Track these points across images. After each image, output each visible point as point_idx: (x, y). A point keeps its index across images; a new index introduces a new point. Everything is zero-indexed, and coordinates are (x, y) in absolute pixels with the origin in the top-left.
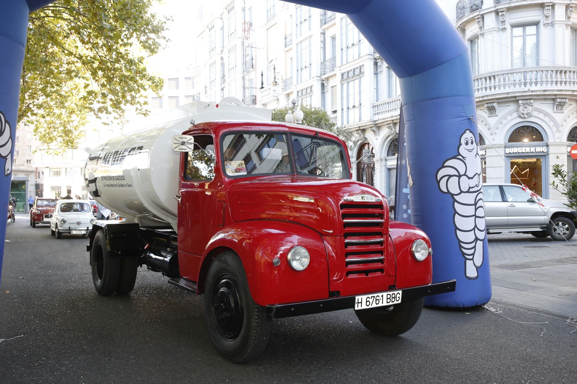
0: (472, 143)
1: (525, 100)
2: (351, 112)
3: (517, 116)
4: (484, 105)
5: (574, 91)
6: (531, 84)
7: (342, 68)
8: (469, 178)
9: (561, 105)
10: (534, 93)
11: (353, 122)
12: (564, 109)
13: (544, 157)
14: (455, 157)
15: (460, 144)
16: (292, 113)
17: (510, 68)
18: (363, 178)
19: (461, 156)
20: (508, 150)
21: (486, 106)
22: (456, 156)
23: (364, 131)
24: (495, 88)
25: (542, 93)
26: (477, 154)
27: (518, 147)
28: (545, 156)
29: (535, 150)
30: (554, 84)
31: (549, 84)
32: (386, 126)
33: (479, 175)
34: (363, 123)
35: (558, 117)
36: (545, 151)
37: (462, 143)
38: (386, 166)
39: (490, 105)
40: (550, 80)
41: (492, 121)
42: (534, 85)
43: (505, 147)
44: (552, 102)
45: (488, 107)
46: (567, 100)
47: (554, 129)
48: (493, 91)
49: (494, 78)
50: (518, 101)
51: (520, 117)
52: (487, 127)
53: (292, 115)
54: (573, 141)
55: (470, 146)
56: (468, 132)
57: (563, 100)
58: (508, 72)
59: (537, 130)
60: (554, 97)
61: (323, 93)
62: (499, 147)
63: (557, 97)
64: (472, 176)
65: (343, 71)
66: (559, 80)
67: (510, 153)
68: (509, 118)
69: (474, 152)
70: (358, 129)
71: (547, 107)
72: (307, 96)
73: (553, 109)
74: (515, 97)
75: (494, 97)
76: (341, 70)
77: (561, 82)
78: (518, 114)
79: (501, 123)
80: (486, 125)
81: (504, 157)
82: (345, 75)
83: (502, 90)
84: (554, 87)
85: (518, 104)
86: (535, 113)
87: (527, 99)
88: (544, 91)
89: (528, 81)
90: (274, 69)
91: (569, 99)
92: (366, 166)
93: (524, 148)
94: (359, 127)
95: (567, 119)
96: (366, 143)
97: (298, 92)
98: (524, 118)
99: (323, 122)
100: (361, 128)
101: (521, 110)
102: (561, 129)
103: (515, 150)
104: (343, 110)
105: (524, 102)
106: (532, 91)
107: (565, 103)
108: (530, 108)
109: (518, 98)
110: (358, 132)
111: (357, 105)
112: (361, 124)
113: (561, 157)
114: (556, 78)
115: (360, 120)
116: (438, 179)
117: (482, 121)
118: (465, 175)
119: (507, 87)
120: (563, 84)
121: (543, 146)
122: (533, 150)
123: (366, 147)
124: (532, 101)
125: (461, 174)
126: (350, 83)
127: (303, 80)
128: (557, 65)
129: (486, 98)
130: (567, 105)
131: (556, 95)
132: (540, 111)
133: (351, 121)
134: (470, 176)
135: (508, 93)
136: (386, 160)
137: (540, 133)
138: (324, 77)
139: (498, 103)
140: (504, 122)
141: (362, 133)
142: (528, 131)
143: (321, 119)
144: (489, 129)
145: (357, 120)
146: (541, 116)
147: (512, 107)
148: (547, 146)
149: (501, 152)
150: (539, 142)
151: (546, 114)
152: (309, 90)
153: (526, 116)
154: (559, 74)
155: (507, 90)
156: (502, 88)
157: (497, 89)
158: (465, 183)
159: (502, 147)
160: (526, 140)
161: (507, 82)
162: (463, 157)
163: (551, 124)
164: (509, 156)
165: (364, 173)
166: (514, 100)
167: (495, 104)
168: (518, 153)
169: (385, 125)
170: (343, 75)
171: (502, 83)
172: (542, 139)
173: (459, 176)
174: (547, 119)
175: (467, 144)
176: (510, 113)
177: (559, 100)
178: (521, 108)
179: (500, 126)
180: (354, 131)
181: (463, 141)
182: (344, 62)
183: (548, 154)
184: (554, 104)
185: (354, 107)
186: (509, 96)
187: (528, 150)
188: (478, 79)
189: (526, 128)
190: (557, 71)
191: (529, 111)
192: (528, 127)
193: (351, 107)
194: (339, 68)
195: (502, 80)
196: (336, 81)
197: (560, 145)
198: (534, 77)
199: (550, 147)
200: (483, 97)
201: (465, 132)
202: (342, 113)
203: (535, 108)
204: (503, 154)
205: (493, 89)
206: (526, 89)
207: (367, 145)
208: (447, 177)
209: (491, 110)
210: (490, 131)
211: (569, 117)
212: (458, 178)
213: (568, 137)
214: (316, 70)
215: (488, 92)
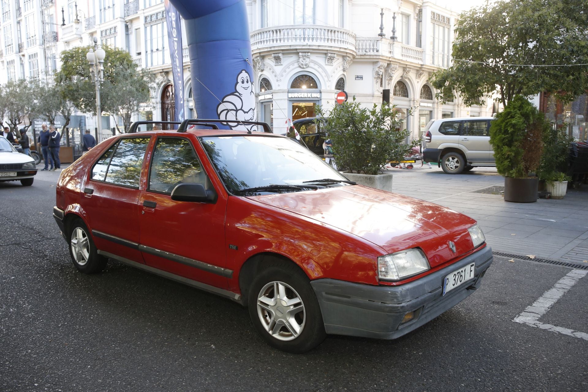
0: (247, 82)
1: (304, 52)
2: (155, 54)
3: (297, 66)
4: (271, 55)
5: (340, 48)
6: (309, 39)
7: (145, 11)
8: (245, 112)
9: (331, 59)
10: (311, 48)
11: (157, 64)
12: (333, 62)
13: (318, 102)
14: (232, 94)
15: (237, 83)
16: (94, 51)
17: (292, 24)
18: (167, 117)
19: (238, 93)
20: (290, 95)
21: (273, 55)
22: (234, 92)
23: (167, 73)
24: (280, 40)
25: (317, 48)
26: (252, 91)
27: (298, 92)
28: (319, 100)
29: (311, 95)
30: (326, 41)
31: (322, 41)
32: (188, 69)
33: (254, 110)
34: (166, 66)
35: (329, 69)
36: (319, 96)
37: (238, 81)
38: (188, 106)
39: (276, 55)
40: (323, 37)
41: (278, 69)
42: (311, 40)
43: (288, 92)
44: (324, 56)
45: (274, 57)
46: (336, 55)
47: (326, 79)
48: (279, 43)
49: (280, 32)
50: (298, 53)
51: (300, 67)
52: (274, 74)
53: (94, 53)
54: (339, 89)
55: (245, 85)
56: (244, 72)
57: (332, 55)
58: (291, 27)
59: (313, 79)
60: (326, 52)
61: (127, 35)
62: (283, 92)
63: (328, 52)
64: (247, 111)
65: (146, 15)
66: (330, 38)
67: (292, 97)
68: (292, 67)
69: (249, 90)
70: (161, 71)
71: (320, 60)
72: (111, 36)
73: (325, 62)
74: (296, 49)
75: (280, 49)
76: (144, 13)
77: (331, 40)
78: (299, 64)
79: (285, 71)
80: (273, 72)
81: (287, 101)
82: (149, 19)
83: (286, 43)
84: (326, 43)
85: (299, 56)
86: (311, 65)
87: (305, 52)
88: (319, 46)
89: (306, 36)
90: (76, 6)
91: (337, 55)
92: (170, 106)
93: (303, 94)
94: (163, 70)
95: (336, 71)
96: (169, 85)
97: (102, 32)
98: (303, 68)
99: (125, 62)
100: (165, 71)
101: (301, 61)
102: (331, 79)
103: (296, 95)
104: (147, 52)
105: (303, 54)
106: (309, 46)
107: (334, 57)
108: (307, 60)
109: (298, 51)
110: (161, 74)
111: (160, 48)
112: (164, 66)
113: (330, 102)
114: (328, 36)
115: (163, 63)
116: (219, 113)
117: (270, 69)
118: (241, 109)
119: (290, 41)
120: (333, 41)
121: (317, 92)
122: (309, 95)
123: (170, 89)
124: (309, 54)
125: (238, 109)
126: (153, 27)
127: (107, 20)
128: (328, 25)
129: (273, 49)
130: (335, 60)
131: (327, 50)
132: (316, 63)
133: (155, 64)
134: (245, 111)
135: (290, 46)
136: (188, 101)
137: (315, 81)
138: (127, 19)
139: (283, 54)
140: (288, 70)
141: (166, 75)
142: (306, 79)
143: (124, 59)
144: (276, 76)
145: (161, 62)
146: (316, 67)
147: (294, 58)
148: (321, 92)
149: (285, 96)
150: (314, 89)
151: (320, 66)
152: (113, 31)
153: (305, 67)
154: (330, 33)
155: (290, 43)
156: (286, 41)
157: (282, 41)
158: (242, 117)
159: (285, 92)
160: (304, 87)
161: (290, 36)
162: (240, 94)
163: (324, 74)
164: (291, 100)
165: (168, 113)
166: (295, 52)
167: (280, 55)
168: (298, 97)
169: (186, 69)
170: (146, 18)
171: (286, 37)
172: (317, 87)
173: (237, 111)
174: (320, 70)
175: (243, 82)
176: (292, 64)
177: (329, 55)
178: (301, 59)
179: (284, 74)
180: (158, 73)
181: (240, 80)
182: (148, 6)
183: (321, 100)
184: (326, 58)
185: (157, 50)
186: (291, 48)
187: (305, 95)
188: (266, 32)
189: (304, 77)
190: (328, 30)
191: (307, 63)
192: (306, 76)
193: (154, 50)
194: (142, 11)
195: (286, 34)
196: (140, 24)
197: (331, 92)
198: (311, 34)
199: (322, 94)
200: (271, 48)
201: (241, 72)
202: (146, 55)
203: (312, 60)
204: (287, 98)
205: (279, 41)
206: (305, 43)
207: (170, 87)
208: (226, 111)
209: (277, 59)
210: (276, 78)
211: (337, 69)
212: (235, 112)
213: (336, 86)
214: (119, 11)
215: (275, 44)
